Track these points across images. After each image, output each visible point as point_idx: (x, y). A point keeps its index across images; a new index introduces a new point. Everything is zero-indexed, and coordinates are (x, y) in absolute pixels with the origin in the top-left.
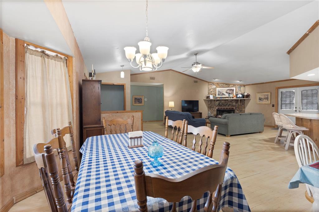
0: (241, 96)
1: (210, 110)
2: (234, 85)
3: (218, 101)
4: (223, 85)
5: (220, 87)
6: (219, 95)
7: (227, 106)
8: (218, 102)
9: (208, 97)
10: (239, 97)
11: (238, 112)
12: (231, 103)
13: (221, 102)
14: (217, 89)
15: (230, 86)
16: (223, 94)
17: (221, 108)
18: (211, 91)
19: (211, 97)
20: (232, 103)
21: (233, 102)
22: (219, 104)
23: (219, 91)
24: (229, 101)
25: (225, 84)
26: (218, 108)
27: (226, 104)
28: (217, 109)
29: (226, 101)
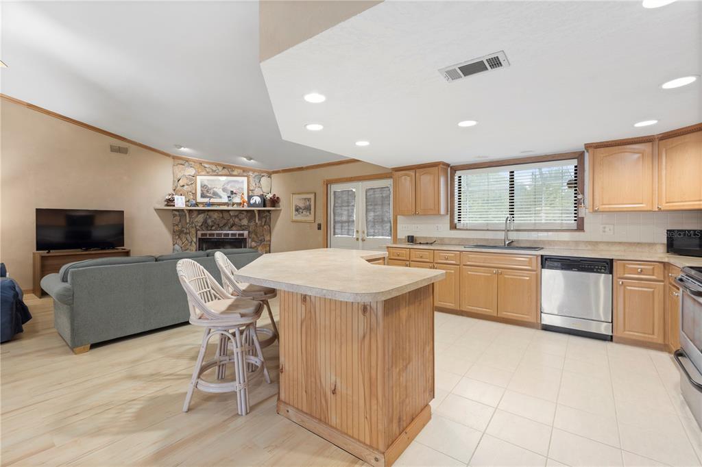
0: (257, 200)
1: (179, 241)
2: (244, 171)
3: (202, 215)
4: (214, 168)
5: (208, 174)
6: (203, 196)
7: (227, 228)
8: (201, 218)
9: (170, 202)
10: (255, 205)
11: (254, 244)
12: (237, 220)
13: (210, 217)
14: (199, 178)
15: (235, 173)
16: (216, 195)
17: (210, 235)
18: (181, 183)
19: (180, 203)
20: (240, 220)
21: (242, 216)
22: (205, 222)
23: (203, 186)
24: (232, 213)
25: (220, 165)
26: (202, 235)
27: (224, 221)
28: (199, 236)
29: (226, 215)
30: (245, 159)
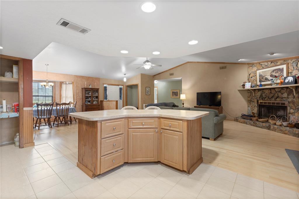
1: (250, 105)
3: (260, 92)
4: (266, 64)
5: (263, 68)
6: (260, 81)
7: (273, 99)
8: (259, 94)
10: (288, 83)
12: (280, 94)
13: (264, 93)
14: (258, 72)
15: (279, 63)
16: (267, 79)
17: (265, 103)
18: (251, 76)
19: (248, 86)
20: (282, 94)
21: (283, 91)
22: (261, 96)
23: (260, 76)
24: (276, 90)
25: (269, 61)
26: (261, 103)
27: (272, 95)
28: (259, 103)
29: (273, 91)
30: (269, 55)
